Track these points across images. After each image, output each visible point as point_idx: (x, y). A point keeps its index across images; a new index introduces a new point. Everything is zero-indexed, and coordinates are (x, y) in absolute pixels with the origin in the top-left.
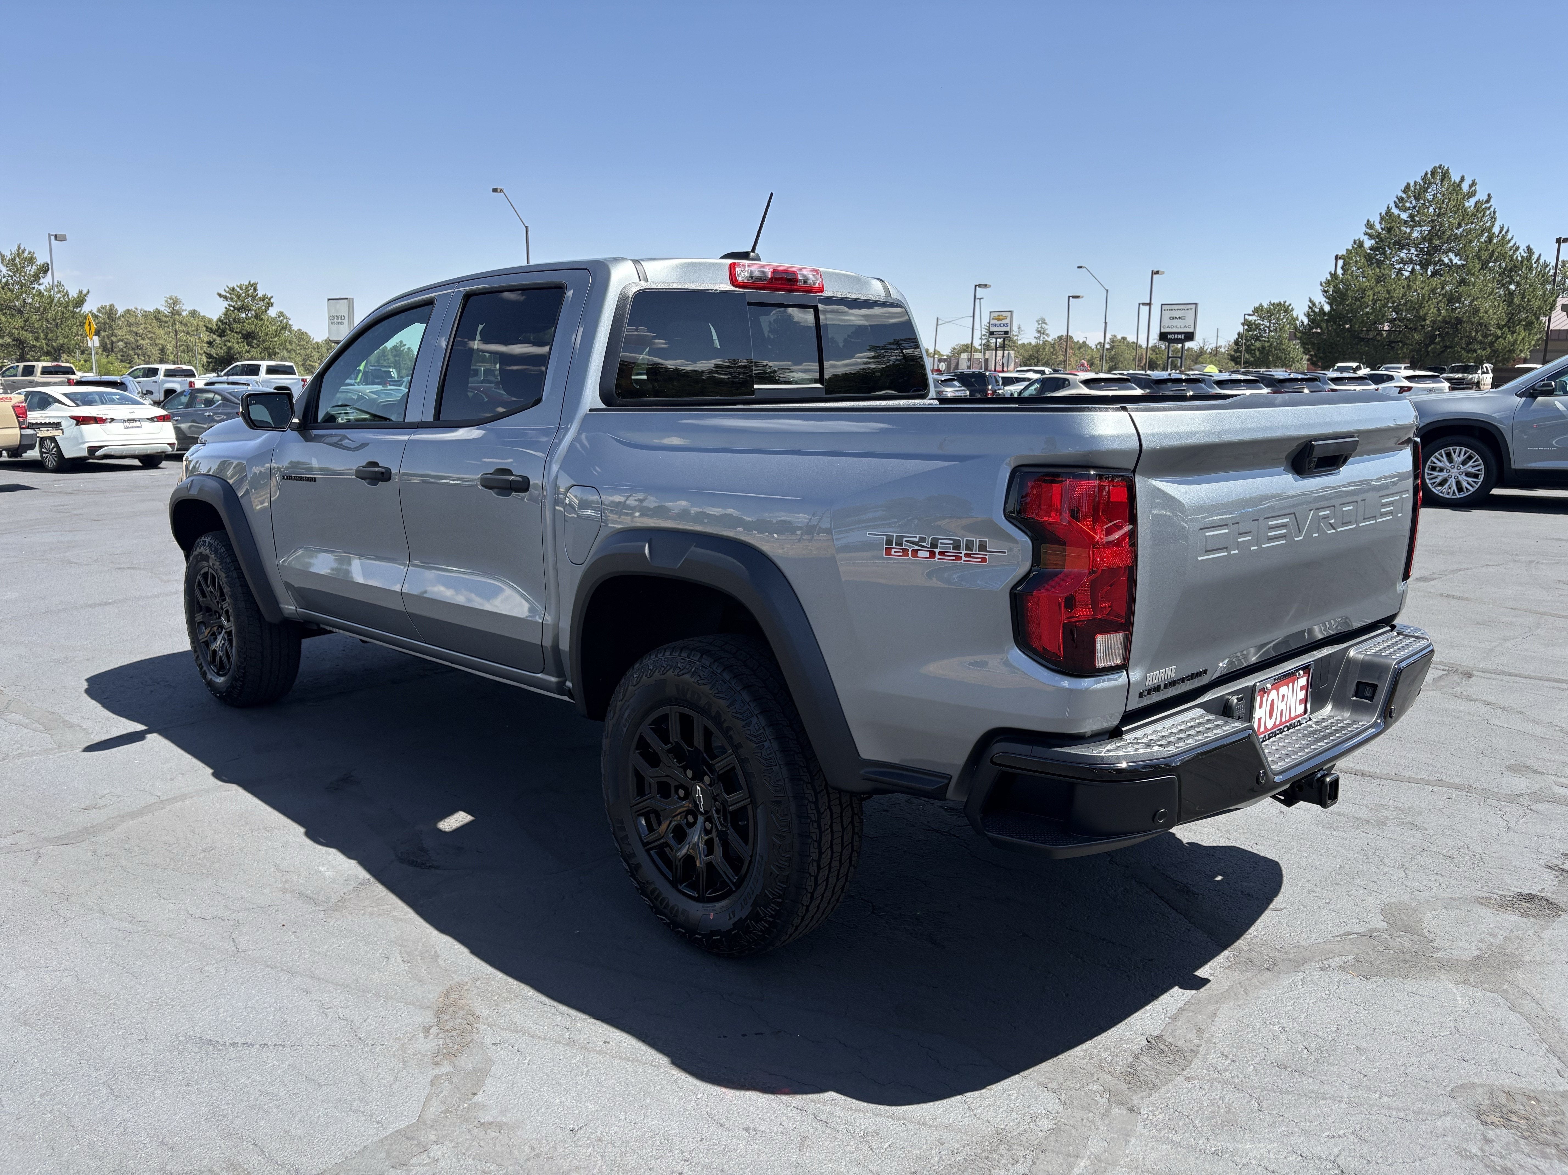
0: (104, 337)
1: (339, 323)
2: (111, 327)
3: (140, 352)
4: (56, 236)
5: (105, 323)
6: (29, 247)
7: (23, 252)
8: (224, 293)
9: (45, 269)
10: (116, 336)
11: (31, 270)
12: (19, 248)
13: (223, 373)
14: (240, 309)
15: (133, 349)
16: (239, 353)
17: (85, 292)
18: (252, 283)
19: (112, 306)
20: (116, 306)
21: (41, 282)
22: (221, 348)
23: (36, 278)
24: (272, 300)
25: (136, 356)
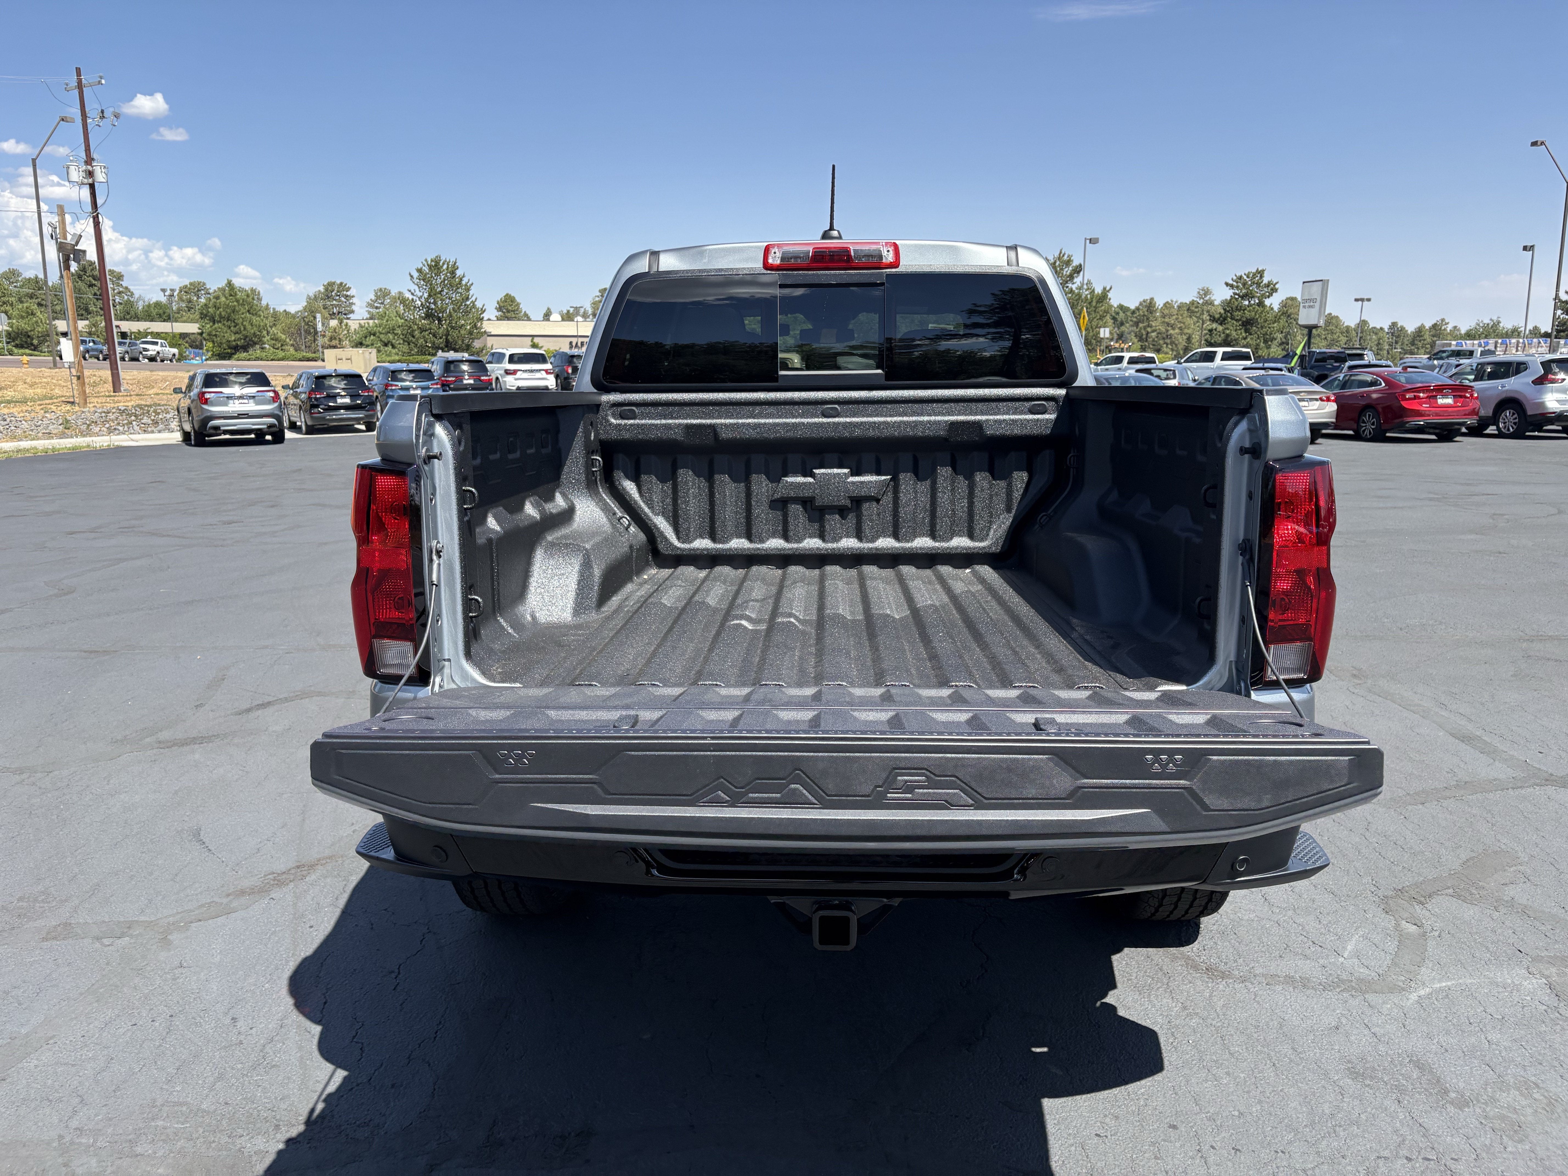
0: (1141, 328)
1: (1310, 307)
2: (1148, 319)
3: (1168, 341)
4: (1090, 239)
5: (1144, 315)
6: (1068, 252)
7: (1063, 256)
8: (1231, 282)
9: (1078, 270)
10: (1151, 327)
11: (1067, 271)
12: (1061, 252)
14: (1243, 297)
15: (1164, 339)
17: (1108, 288)
18: (1260, 269)
19: (1152, 299)
20: (1155, 300)
21: (1075, 281)
23: (1071, 277)
24: (1277, 286)
25: (1165, 345)
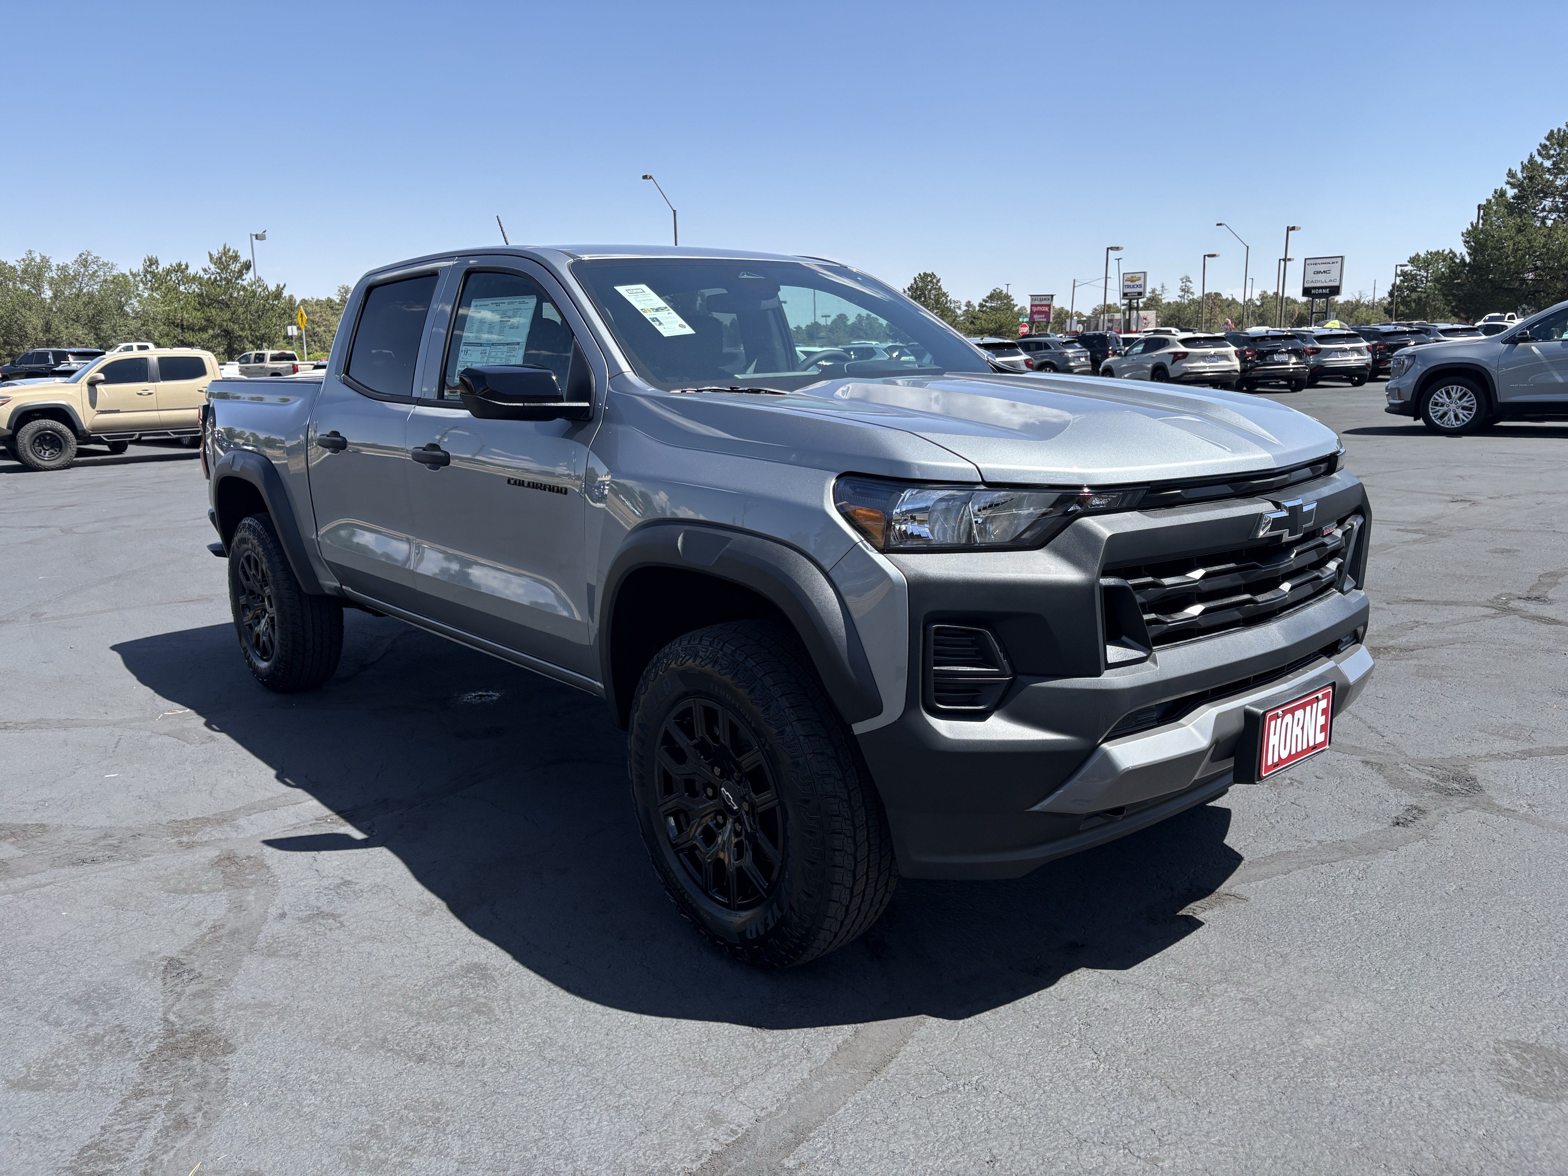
4: (256, 235)
6: (233, 247)
7: (229, 251)
9: (247, 266)
11: (235, 267)
12: (225, 247)
21: (244, 277)
23: (240, 274)
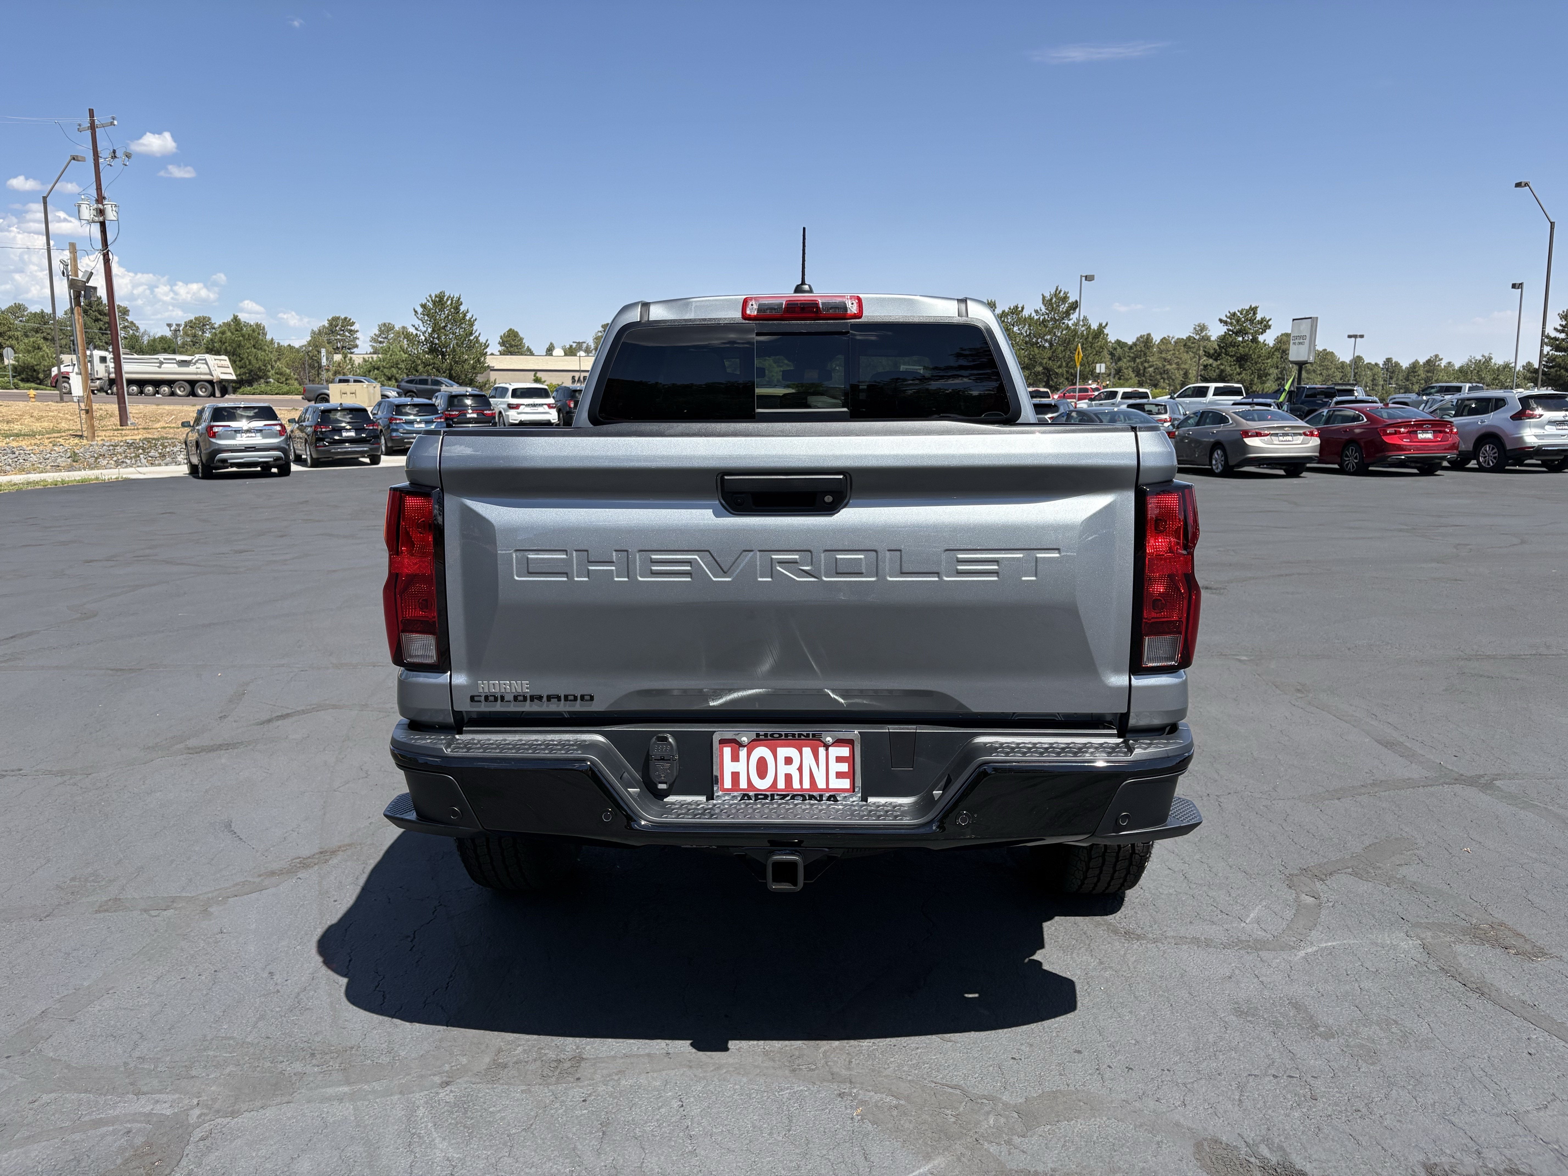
0: (1138, 363)
1: (1300, 343)
2: (1145, 354)
3: (1165, 376)
4: (1086, 277)
5: (1141, 351)
6: (1064, 289)
7: (1060, 293)
8: (1225, 319)
9: (1075, 306)
10: (1148, 362)
11: (1063, 308)
12: (1057, 289)
13: (1175, 396)
14: (1237, 333)
15: (1161, 374)
16: (1230, 375)
17: (1104, 325)
18: (1253, 306)
19: (1149, 335)
20: (1152, 335)
21: (1071, 317)
22: (1214, 371)
23: (1067, 314)
24: (1270, 323)
25: (1162, 380)
